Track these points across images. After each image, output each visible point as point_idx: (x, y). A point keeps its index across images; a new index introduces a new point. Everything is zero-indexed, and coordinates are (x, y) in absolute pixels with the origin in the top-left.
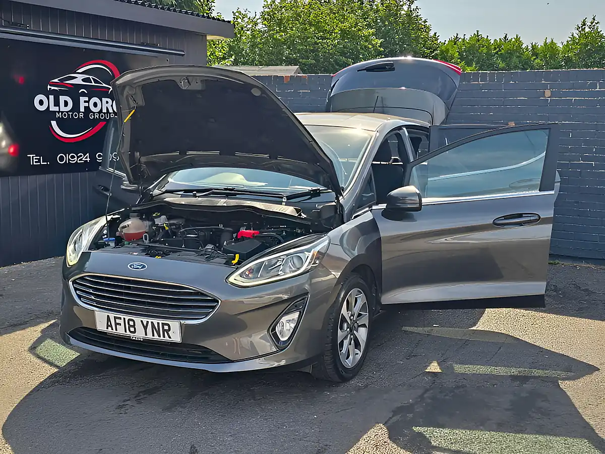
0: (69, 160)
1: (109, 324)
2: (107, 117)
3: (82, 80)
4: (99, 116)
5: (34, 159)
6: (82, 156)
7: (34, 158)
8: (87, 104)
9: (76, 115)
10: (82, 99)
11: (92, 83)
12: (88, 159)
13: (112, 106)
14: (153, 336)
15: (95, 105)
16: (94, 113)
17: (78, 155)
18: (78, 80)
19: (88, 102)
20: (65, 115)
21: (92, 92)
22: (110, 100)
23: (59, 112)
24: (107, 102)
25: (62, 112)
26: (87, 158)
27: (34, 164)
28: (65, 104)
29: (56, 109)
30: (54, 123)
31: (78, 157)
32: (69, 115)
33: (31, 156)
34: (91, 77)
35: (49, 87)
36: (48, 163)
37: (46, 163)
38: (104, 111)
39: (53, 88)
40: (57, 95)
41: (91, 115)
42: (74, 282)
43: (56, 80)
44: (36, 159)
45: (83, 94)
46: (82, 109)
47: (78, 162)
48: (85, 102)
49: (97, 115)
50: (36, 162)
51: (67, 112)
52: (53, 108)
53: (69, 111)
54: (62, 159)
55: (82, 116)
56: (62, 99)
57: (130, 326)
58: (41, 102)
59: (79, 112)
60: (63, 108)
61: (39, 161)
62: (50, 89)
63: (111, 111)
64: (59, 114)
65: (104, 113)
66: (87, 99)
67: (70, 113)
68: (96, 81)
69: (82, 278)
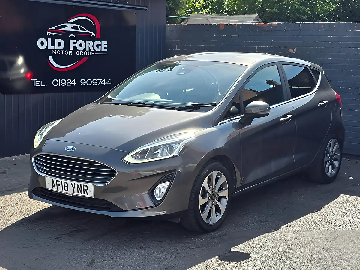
0: (61, 83)
1: (53, 185)
2: (89, 54)
3: (72, 28)
4: (83, 54)
5: (36, 83)
6: (70, 81)
7: (36, 81)
8: (74, 45)
9: (66, 53)
10: (71, 41)
11: (79, 30)
12: (75, 84)
13: (93, 46)
14: (78, 193)
15: (81, 45)
16: (80, 51)
17: (68, 81)
18: (69, 27)
19: (76, 43)
20: (59, 52)
21: (79, 36)
22: (91, 42)
23: (54, 50)
24: (89, 44)
25: (57, 50)
26: (73, 83)
27: (36, 86)
28: (59, 45)
29: (53, 48)
30: (51, 58)
31: (67, 82)
32: (61, 52)
33: (34, 80)
34: (78, 26)
35: (48, 33)
36: (46, 85)
37: (44, 86)
38: (87, 49)
39: (51, 33)
40: (53, 38)
41: (78, 52)
42: (35, 159)
43: (53, 28)
44: (37, 82)
45: (72, 38)
46: (71, 48)
47: (67, 85)
48: (73, 43)
49: (82, 52)
50: (37, 85)
51: (60, 50)
52: (50, 47)
53: (62, 50)
54: (56, 83)
55: (71, 53)
56: (57, 41)
57: (65, 186)
58: (42, 43)
59: (69, 50)
60: (57, 47)
61: (40, 84)
62: (49, 34)
63: (92, 50)
64: (54, 52)
65: (87, 51)
66: (75, 41)
67: (63, 51)
68: (81, 29)
69: (39, 156)
